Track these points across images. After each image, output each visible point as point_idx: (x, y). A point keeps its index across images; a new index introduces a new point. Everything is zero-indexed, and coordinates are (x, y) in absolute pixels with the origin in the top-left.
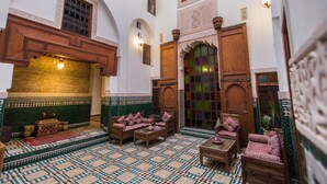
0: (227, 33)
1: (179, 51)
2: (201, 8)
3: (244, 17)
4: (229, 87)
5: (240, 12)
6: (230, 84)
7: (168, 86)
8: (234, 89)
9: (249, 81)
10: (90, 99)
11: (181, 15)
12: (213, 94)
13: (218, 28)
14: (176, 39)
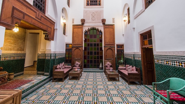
0: (107, 27)
1: (84, 30)
2: (96, 12)
3: (114, 22)
4: (107, 49)
5: (112, 19)
6: (108, 48)
7: (77, 48)
8: (109, 50)
9: (115, 47)
10: (24, 55)
11: (85, 12)
12: (98, 52)
13: (104, 24)
14: (83, 24)
